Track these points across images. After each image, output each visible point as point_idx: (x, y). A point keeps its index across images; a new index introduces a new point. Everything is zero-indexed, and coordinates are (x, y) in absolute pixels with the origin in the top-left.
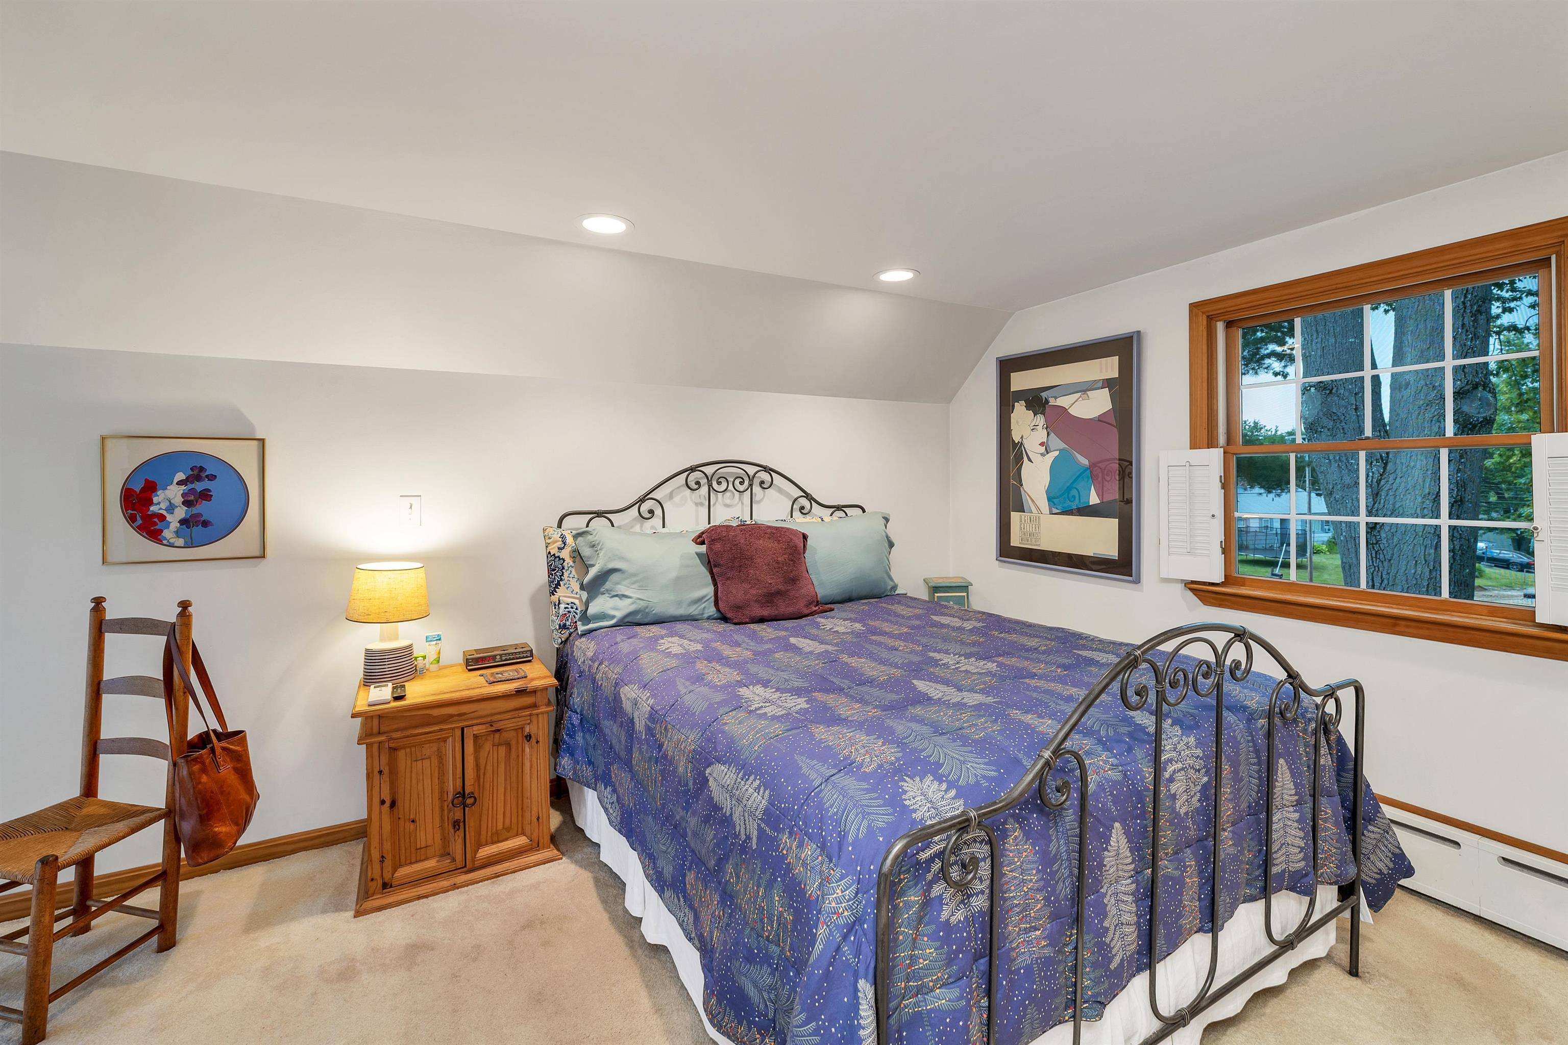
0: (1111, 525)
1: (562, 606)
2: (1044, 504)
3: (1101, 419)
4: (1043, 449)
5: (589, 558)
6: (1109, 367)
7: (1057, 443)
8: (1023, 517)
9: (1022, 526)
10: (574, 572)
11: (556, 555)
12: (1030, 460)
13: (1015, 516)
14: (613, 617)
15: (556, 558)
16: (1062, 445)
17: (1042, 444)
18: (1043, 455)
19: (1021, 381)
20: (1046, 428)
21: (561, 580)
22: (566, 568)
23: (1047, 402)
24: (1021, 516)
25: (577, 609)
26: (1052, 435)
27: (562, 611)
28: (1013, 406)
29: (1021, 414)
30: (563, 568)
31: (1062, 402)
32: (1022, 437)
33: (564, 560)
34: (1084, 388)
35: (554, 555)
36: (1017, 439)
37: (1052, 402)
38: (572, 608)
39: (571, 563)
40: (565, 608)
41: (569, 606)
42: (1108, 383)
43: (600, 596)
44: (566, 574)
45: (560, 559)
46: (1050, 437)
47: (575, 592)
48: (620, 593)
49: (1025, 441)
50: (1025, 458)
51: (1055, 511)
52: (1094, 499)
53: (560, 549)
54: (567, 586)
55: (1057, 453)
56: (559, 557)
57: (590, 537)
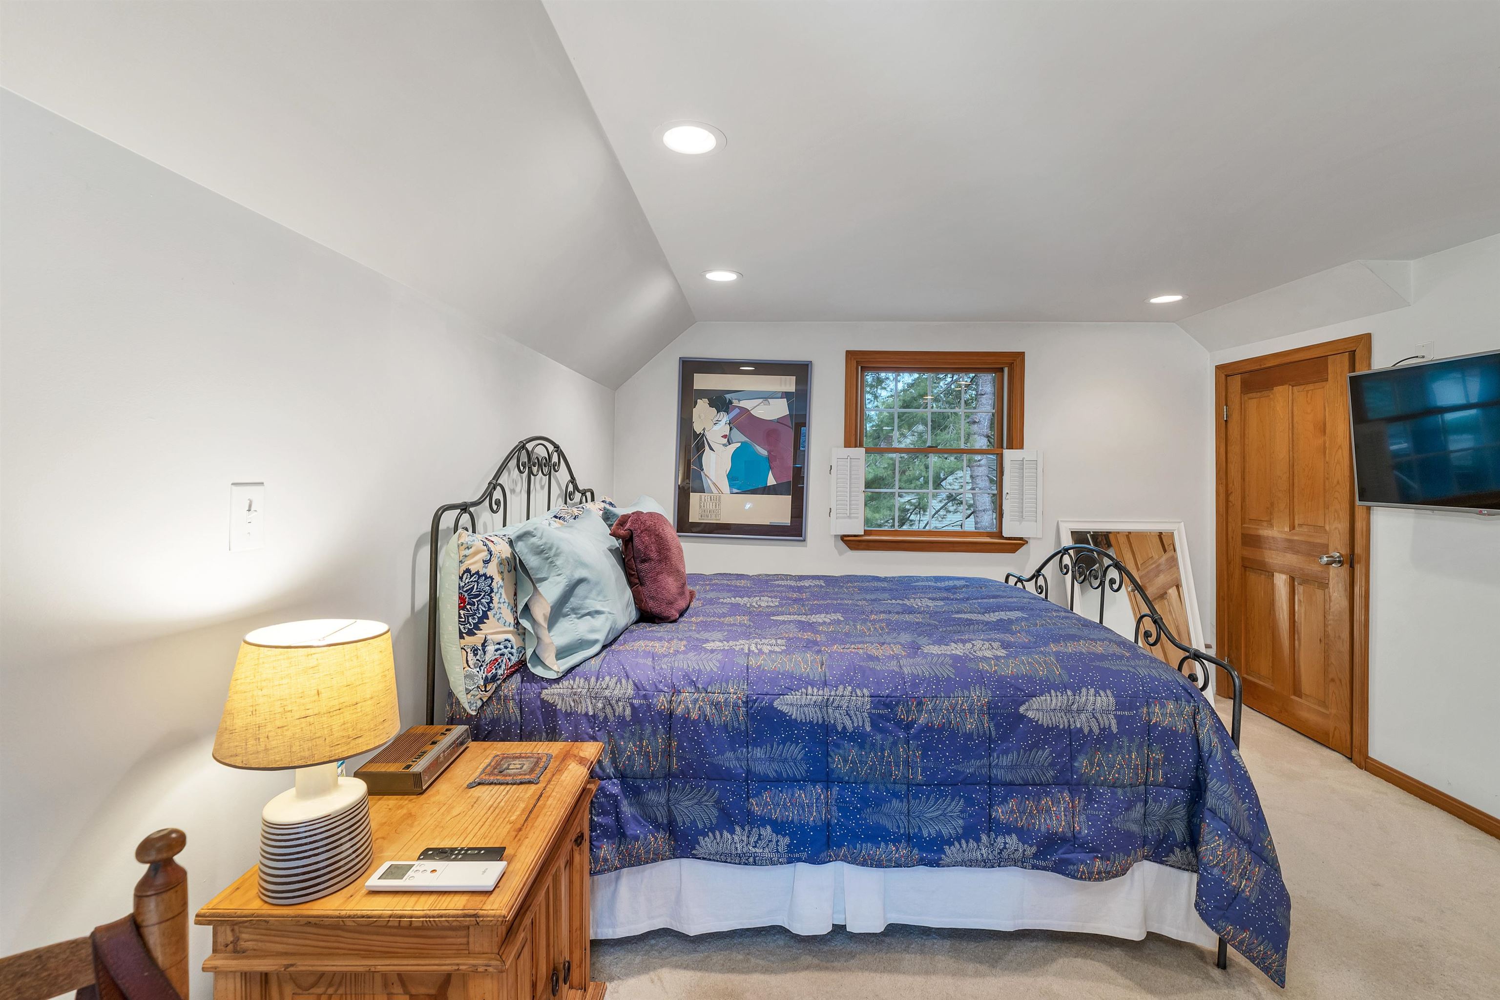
0: (786, 501)
1: (491, 649)
2: (725, 485)
3: (780, 421)
4: (725, 441)
5: (538, 569)
6: (789, 384)
7: (739, 437)
8: (703, 497)
9: (702, 505)
10: (504, 596)
11: (481, 573)
12: (711, 449)
13: (694, 497)
14: (596, 642)
15: (480, 576)
16: (744, 439)
17: (725, 436)
18: (725, 445)
19: (703, 382)
20: (729, 424)
21: (490, 609)
22: (495, 590)
23: (731, 402)
24: (701, 496)
25: (512, 648)
26: (735, 430)
27: (489, 657)
28: (696, 403)
29: (702, 412)
30: (492, 591)
31: (745, 404)
32: (704, 430)
33: (492, 579)
34: (766, 397)
35: (477, 573)
36: (698, 429)
37: (735, 403)
38: (506, 647)
39: (501, 583)
40: (496, 650)
41: (502, 646)
42: (786, 395)
43: (562, 619)
44: (496, 599)
45: (486, 578)
46: (732, 431)
47: (507, 624)
48: (592, 609)
49: (706, 433)
50: (707, 447)
51: (735, 491)
52: (771, 481)
53: (486, 562)
54: (498, 616)
55: (739, 444)
56: (485, 575)
57: (533, 540)
